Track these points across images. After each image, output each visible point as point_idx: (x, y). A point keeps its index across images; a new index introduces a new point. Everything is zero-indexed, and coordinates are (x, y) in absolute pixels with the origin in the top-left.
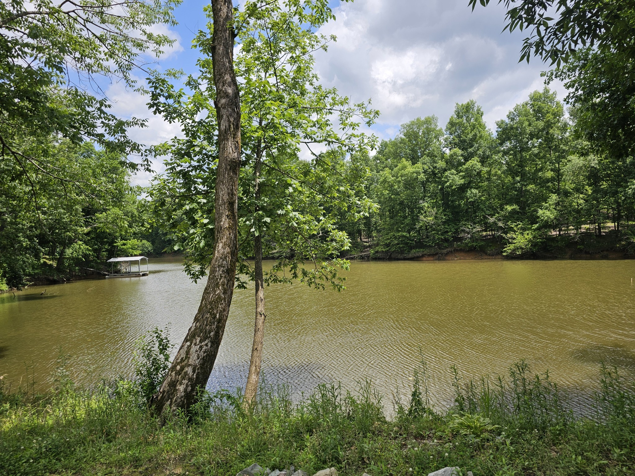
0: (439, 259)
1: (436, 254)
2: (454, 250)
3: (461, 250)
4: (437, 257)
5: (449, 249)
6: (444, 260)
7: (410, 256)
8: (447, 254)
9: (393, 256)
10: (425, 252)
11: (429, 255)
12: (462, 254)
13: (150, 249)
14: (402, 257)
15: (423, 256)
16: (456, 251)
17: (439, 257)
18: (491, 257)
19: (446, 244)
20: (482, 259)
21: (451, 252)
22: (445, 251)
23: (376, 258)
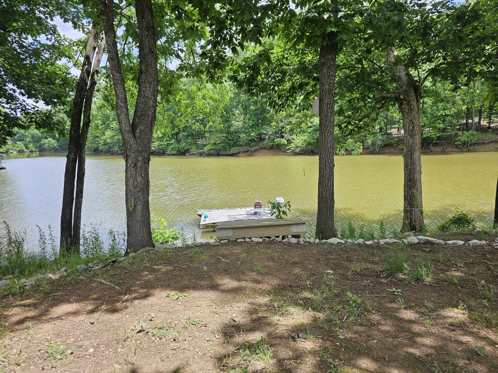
0: (249, 155)
1: (248, 151)
2: (260, 148)
3: (265, 148)
4: (248, 153)
5: (256, 148)
6: (253, 156)
7: (231, 152)
8: (255, 151)
9: (220, 153)
10: (240, 150)
11: (243, 152)
12: (266, 151)
13: (55, 145)
14: (225, 154)
15: (239, 153)
16: (261, 148)
17: (250, 153)
18: (284, 154)
19: (254, 144)
20: (278, 155)
21: (257, 150)
22: (253, 149)
23: (210, 155)
